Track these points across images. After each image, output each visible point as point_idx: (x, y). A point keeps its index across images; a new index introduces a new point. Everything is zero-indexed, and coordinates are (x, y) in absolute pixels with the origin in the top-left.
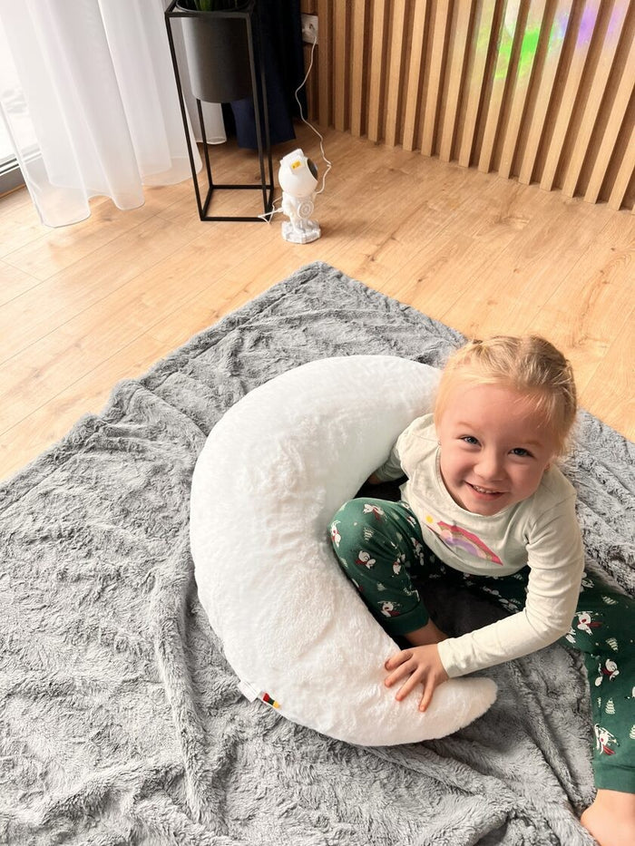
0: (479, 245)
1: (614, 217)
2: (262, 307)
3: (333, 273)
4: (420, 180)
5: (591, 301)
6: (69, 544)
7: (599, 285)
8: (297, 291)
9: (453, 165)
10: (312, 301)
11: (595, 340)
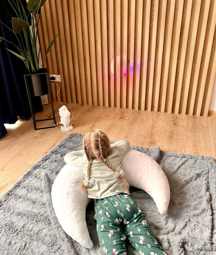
0: (118, 124)
1: (150, 113)
2: (60, 147)
3: (78, 135)
4: (97, 112)
5: (152, 132)
6: (9, 233)
7: (153, 129)
8: (69, 141)
9: (104, 107)
10: (75, 143)
11: (157, 141)
